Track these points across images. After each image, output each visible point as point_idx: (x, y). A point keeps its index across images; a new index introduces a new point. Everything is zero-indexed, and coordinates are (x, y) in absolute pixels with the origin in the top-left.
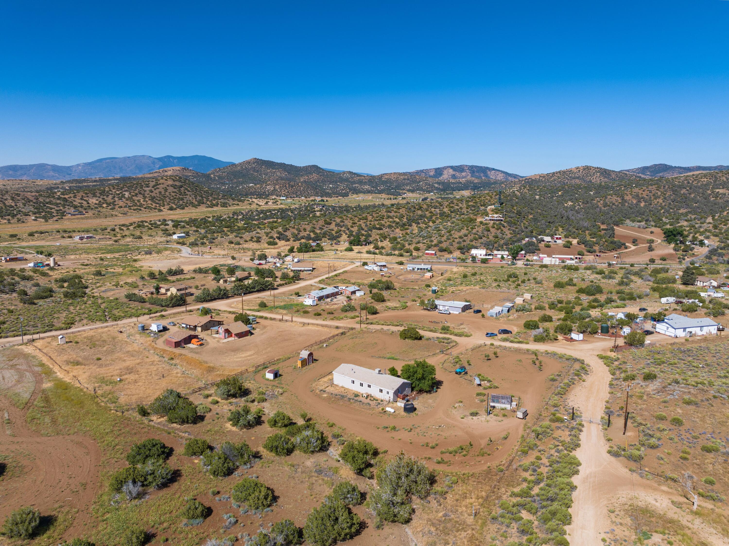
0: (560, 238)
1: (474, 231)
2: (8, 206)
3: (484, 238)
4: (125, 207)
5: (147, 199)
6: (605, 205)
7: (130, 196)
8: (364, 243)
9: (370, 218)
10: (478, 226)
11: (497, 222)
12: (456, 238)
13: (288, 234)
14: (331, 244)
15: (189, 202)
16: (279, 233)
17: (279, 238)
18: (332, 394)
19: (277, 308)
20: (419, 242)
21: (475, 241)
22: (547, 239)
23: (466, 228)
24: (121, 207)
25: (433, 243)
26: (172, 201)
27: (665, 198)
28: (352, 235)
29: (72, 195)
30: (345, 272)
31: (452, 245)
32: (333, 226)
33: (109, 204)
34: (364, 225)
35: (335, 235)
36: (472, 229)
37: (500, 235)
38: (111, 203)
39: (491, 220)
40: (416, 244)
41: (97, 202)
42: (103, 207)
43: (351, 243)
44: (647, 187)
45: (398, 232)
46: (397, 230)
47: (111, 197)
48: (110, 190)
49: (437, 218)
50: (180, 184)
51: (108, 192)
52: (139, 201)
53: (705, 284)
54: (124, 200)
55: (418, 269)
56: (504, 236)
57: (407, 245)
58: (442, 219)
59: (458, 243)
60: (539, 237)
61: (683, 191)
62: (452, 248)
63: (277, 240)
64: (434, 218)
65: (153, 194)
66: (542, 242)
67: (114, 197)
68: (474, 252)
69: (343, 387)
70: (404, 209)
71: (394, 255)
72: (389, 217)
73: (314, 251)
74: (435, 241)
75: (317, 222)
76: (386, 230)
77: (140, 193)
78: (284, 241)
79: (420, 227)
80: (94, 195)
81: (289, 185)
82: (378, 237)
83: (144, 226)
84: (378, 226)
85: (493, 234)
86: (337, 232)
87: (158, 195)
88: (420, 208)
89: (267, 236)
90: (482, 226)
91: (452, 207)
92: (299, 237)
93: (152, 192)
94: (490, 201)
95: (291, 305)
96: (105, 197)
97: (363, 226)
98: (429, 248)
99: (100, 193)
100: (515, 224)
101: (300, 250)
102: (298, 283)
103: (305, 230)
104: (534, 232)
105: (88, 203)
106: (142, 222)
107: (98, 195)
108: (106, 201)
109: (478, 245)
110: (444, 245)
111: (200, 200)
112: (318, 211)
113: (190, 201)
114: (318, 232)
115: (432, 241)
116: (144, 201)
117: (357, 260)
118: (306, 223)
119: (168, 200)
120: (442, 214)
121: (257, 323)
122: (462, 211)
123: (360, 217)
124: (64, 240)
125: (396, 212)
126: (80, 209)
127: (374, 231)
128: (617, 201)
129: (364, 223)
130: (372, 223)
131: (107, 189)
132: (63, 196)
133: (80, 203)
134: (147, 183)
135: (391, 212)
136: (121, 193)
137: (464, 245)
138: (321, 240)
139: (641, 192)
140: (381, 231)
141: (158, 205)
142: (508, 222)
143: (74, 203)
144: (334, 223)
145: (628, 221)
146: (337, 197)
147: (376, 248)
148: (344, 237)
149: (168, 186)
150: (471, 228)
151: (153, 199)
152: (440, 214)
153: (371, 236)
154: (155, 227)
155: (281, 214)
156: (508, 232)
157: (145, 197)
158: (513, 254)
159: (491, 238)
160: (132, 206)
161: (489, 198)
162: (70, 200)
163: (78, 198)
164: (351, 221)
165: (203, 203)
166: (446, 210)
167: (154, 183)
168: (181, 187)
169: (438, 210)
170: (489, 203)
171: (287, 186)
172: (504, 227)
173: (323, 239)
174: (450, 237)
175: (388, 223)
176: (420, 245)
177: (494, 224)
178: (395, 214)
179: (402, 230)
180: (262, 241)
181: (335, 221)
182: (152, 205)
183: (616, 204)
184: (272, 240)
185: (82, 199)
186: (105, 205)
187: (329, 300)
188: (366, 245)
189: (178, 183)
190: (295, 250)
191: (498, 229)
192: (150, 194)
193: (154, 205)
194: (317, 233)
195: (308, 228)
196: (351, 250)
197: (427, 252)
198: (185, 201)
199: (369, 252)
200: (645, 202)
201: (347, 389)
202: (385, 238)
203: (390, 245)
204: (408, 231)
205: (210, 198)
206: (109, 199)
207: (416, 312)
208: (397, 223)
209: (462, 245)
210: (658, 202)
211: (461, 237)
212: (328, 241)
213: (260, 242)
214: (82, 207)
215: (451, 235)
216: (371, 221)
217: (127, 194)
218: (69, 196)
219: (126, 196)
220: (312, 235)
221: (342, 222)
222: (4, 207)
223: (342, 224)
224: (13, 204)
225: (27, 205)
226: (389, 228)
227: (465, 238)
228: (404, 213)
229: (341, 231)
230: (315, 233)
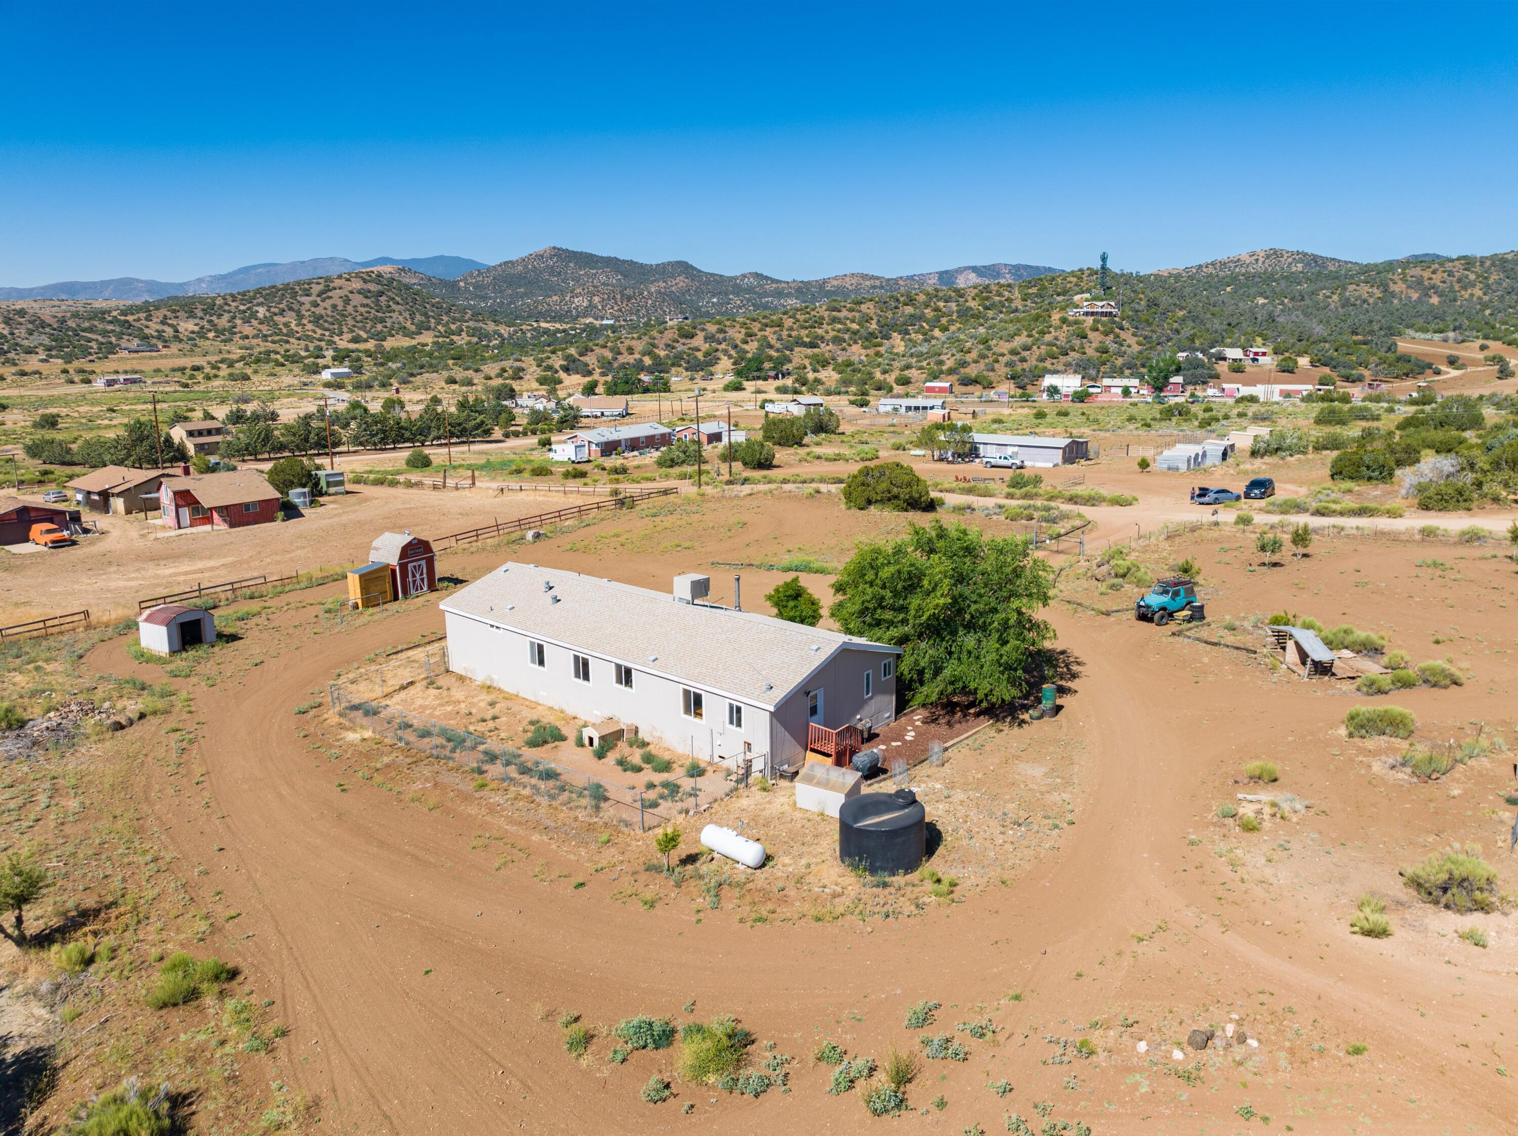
0: (1264, 354)
1: (1048, 338)
3: (1072, 354)
4: (256, 336)
5: (305, 321)
6: (1346, 303)
7: (268, 314)
8: (772, 373)
9: (788, 322)
10: (1056, 329)
11: (1104, 319)
12: (1003, 355)
13: (590, 359)
14: (692, 379)
15: (396, 326)
16: (568, 358)
17: (566, 369)
19: (459, 467)
20: (908, 367)
21: (1050, 360)
22: (1233, 354)
23: (1026, 333)
24: (247, 337)
25: (944, 368)
26: (360, 324)
27: (1488, 286)
28: (743, 358)
29: (142, 315)
30: (711, 416)
31: (993, 370)
32: (698, 341)
33: (219, 332)
34: (775, 336)
35: (703, 359)
36: (1043, 333)
37: (1113, 347)
38: (225, 330)
39: (1087, 314)
40: (902, 370)
41: (196, 329)
42: (208, 339)
43: (739, 373)
45: (857, 352)
46: (856, 348)
47: (226, 316)
48: (226, 304)
49: (953, 320)
50: (380, 287)
51: (221, 307)
52: (286, 325)
54: (254, 322)
55: (909, 408)
56: (1123, 349)
57: (878, 374)
58: (964, 323)
59: (1007, 364)
60: (1213, 351)
62: (992, 376)
63: (562, 375)
64: (944, 321)
65: (318, 311)
66: (1221, 362)
67: (234, 317)
68: (1049, 382)
70: (871, 305)
71: (847, 392)
72: (834, 320)
73: (646, 391)
74: (948, 362)
75: (661, 333)
76: (828, 348)
77: (291, 309)
78: (578, 376)
79: (910, 340)
80: (191, 315)
81: (622, 296)
82: (807, 362)
83: (268, 361)
84: (807, 340)
85: (1094, 345)
86: (707, 354)
87: (329, 312)
88: (911, 301)
89: (539, 366)
90: (1066, 328)
91: (987, 298)
92: (616, 365)
93: (316, 305)
94: (1076, 285)
96: (214, 318)
97: (772, 340)
98: (935, 377)
99: (203, 310)
100: (1149, 324)
101: (612, 390)
103: (631, 350)
104: (1198, 339)
105: (177, 331)
106: (268, 353)
107: (200, 314)
108: (215, 325)
109: (1060, 367)
110: (972, 371)
111: (422, 322)
113: (399, 323)
114: (662, 353)
115: (941, 363)
116: (297, 325)
117: (750, 403)
119: (351, 322)
120: (965, 314)
121: (348, 492)
122: (1013, 305)
124: (73, 386)
125: (851, 310)
126: (154, 341)
127: (797, 349)
128: (1371, 295)
129: (775, 333)
130: (794, 334)
131: (219, 302)
132: (123, 318)
133: (157, 331)
134: (307, 286)
135: (839, 311)
136: (249, 309)
137: (1023, 370)
138: (668, 371)
139: (1426, 274)
140: (816, 350)
141: (327, 333)
142: (1131, 319)
143: (146, 331)
144: (701, 335)
145: (1411, 332)
147: (802, 382)
148: (725, 363)
149: (352, 292)
150: (1038, 333)
151: (317, 320)
152: (958, 312)
153: (790, 361)
154: (292, 362)
155: (588, 336)
156: (1131, 340)
157: (300, 317)
158: (1152, 384)
159: (1091, 352)
160: (271, 335)
161: (1074, 280)
162: (137, 324)
163: (155, 320)
164: (743, 331)
165: (428, 329)
166: (972, 304)
167: (321, 287)
168: (381, 294)
169: (953, 306)
170: (1077, 289)
171: (618, 297)
172: (1122, 328)
173: (673, 369)
174: (986, 352)
175: (832, 334)
176: (913, 373)
177: (1096, 321)
178: (850, 315)
179: (865, 348)
180: (527, 377)
181: (703, 330)
182: (315, 332)
183: (1371, 301)
184: (550, 374)
185: (163, 323)
186: (211, 335)
187: (636, 454)
188: (776, 377)
189: (373, 287)
190: (600, 389)
191: (1106, 334)
192: (313, 309)
193: (319, 331)
194: (659, 357)
195: (639, 346)
196: (738, 388)
197: (928, 384)
198: (388, 325)
199: (781, 390)
200: (1440, 296)
202: (825, 364)
203: (836, 376)
204: (882, 350)
205: (445, 318)
206: (223, 322)
208: (855, 333)
209: (1019, 367)
210: (1472, 295)
211: (1014, 352)
212: (685, 373)
213: (521, 378)
214: (159, 337)
215: (989, 348)
216: (791, 329)
217: (262, 312)
218: (135, 317)
219: (260, 315)
220: (647, 361)
221: (721, 331)
223: (721, 336)
225: (36, 334)
226: (833, 343)
227: (1025, 354)
228: (871, 312)
229: (717, 350)
230: (655, 357)
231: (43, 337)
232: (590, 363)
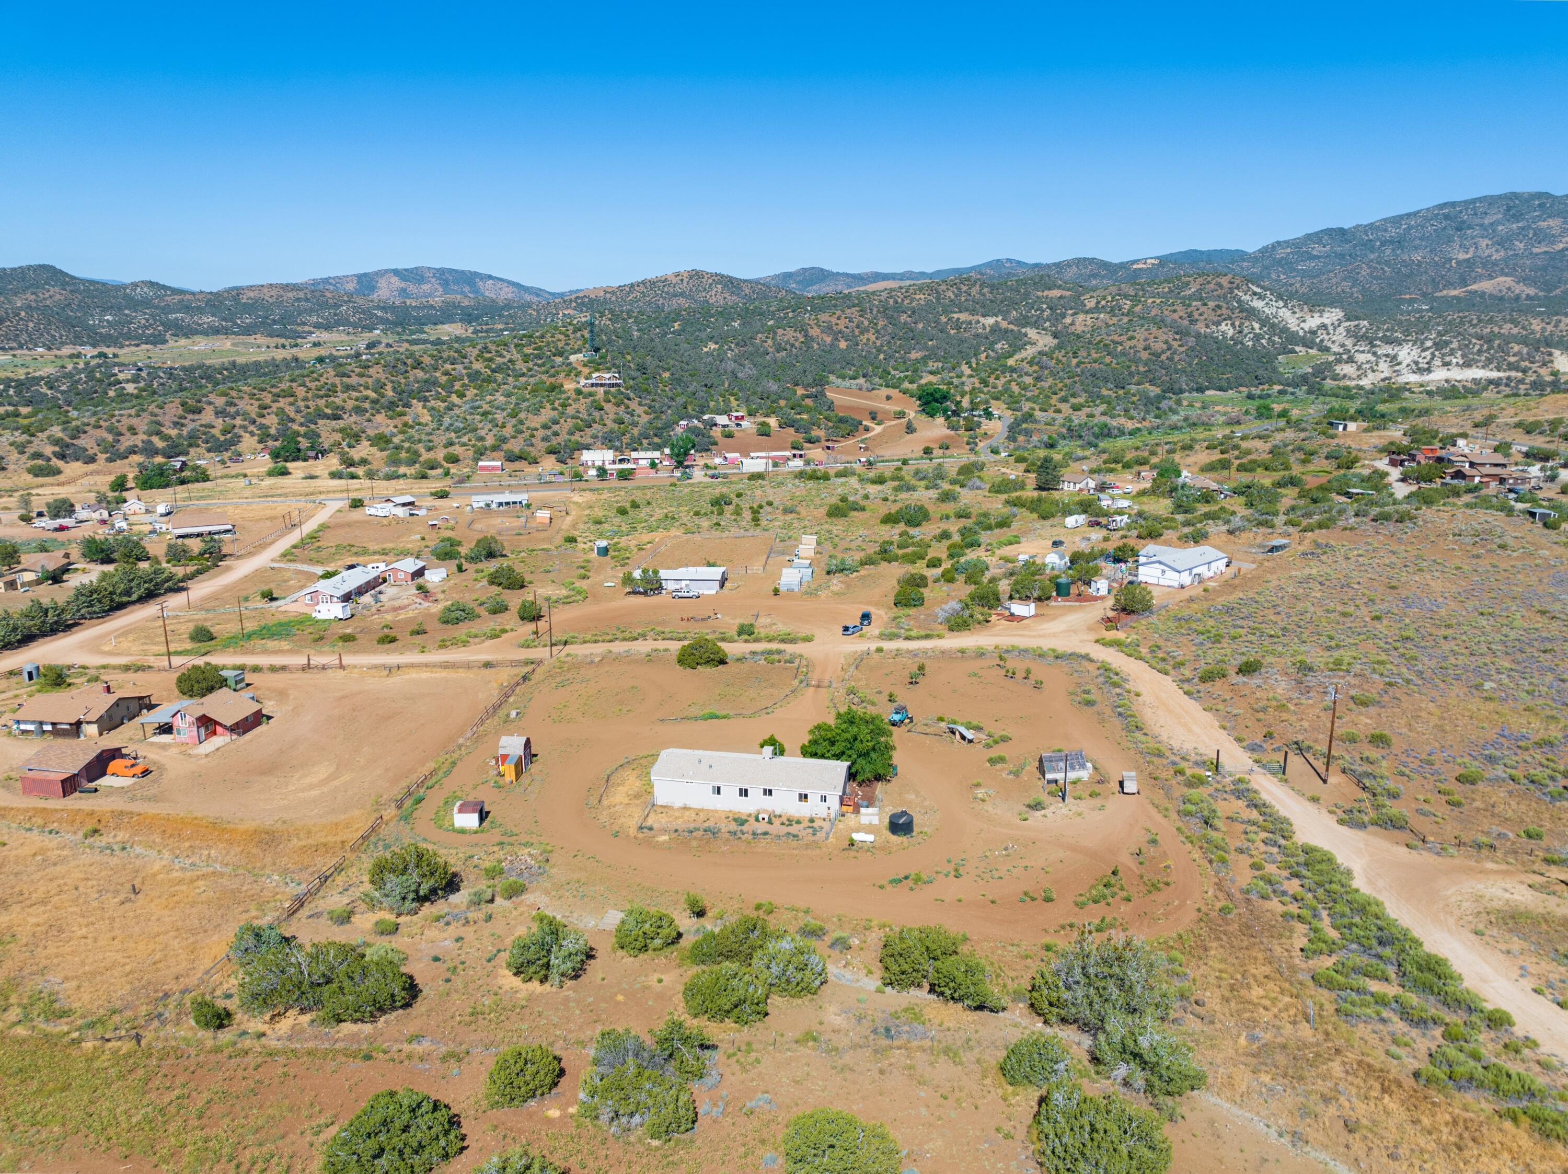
0: (743, 418)
1: (570, 411)
3: (595, 426)
6: (778, 348)
8: (313, 454)
9: (301, 391)
10: (574, 400)
11: (613, 390)
12: (536, 430)
13: (86, 442)
14: (223, 462)
16: (56, 442)
17: (62, 457)
18: (676, 831)
19: (249, 636)
20: (451, 444)
21: (578, 434)
22: (722, 420)
23: (548, 406)
25: (487, 444)
27: (878, 332)
28: (269, 435)
30: (323, 527)
31: (532, 445)
32: (208, 416)
34: (292, 408)
35: (222, 438)
36: (564, 406)
37: (627, 418)
39: (597, 385)
40: (445, 447)
43: (276, 455)
44: (843, 311)
45: (383, 423)
46: (380, 418)
49: (464, 385)
53: (1078, 486)
55: (500, 504)
56: (636, 418)
57: (422, 451)
58: (480, 387)
59: (543, 439)
60: (705, 417)
61: (904, 318)
62: (533, 452)
63: (57, 462)
64: (457, 386)
66: (715, 428)
68: (587, 456)
69: (685, 808)
70: (379, 368)
71: (405, 475)
72: (348, 388)
73: (183, 481)
74: (488, 437)
76: (353, 419)
78: (79, 464)
79: (433, 409)
82: (338, 437)
84: (328, 411)
85: (612, 416)
86: (225, 432)
88: (418, 365)
90: (583, 401)
91: (491, 360)
94: (567, 344)
95: (281, 624)
97: (290, 411)
98: (482, 454)
100: (647, 392)
101: (147, 484)
102: (229, 569)
103: (132, 430)
104: (689, 407)
109: (590, 441)
110: (515, 446)
112: (128, 381)
114: (173, 432)
115: (481, 439)
117: (331, 496)
118: (133, 412)
120: (474, 376)
121: (248, 685)
122: (517, 367)
123: (274, 390)
125: (361, 375)
127: (321, 422)
128: (796, 339)
129: (291, 404)
130: (311, 404)
135: (349, 377)
137: (559, 444)
138: (187, 454)
139: (833, 320)
140: (342, 423)
142: (633, 389)
144: (209, 410)
145: (833, 379)
146: (137, 345)
147: (350, 463)
148: (248, 442)
150: (560, 405)
152: (468, 375)
153: (320, 436)
156: (640, 410)
158: (678, 455)
159: (611, 425)
164: (256, 404)
166: (477, 366)
169: (460, 368)
170: (568, 348)
172: (629, 399)
173: (192, 451)
175: (351, 403)
176: (457, 450)
177: (606, 393)
178: (362, 381)
179: (391, 418)
180: (11, 467)
181: (210, 403)
183: (797, 344)
184: (40, 462)
187: (367, 599)
188: (316, 458)
190: (131, 484)
191: (618, 405)
194: (170, 437)
195: (142, 424)
196: (285, 473)
197: (480, 464)
199: (335, 475)
200: (847, 340)
201: (702, 810)
202: (357, 437)
203: (380, 454)
204: (409, 419)
207: (614, 604)
208: (375, 402)
209: (554, 443)
210: (869, 340)
211: (545, 427)
212: (210, 455)
215: (521, 423)
216: (305, 399)
220: (159, 444)
223: (232, 410)
226: (356, 413)
227: (556, 428)
228: (382, 377)
229: (234, 426)
230: (166, 438)
232: (88, 447)
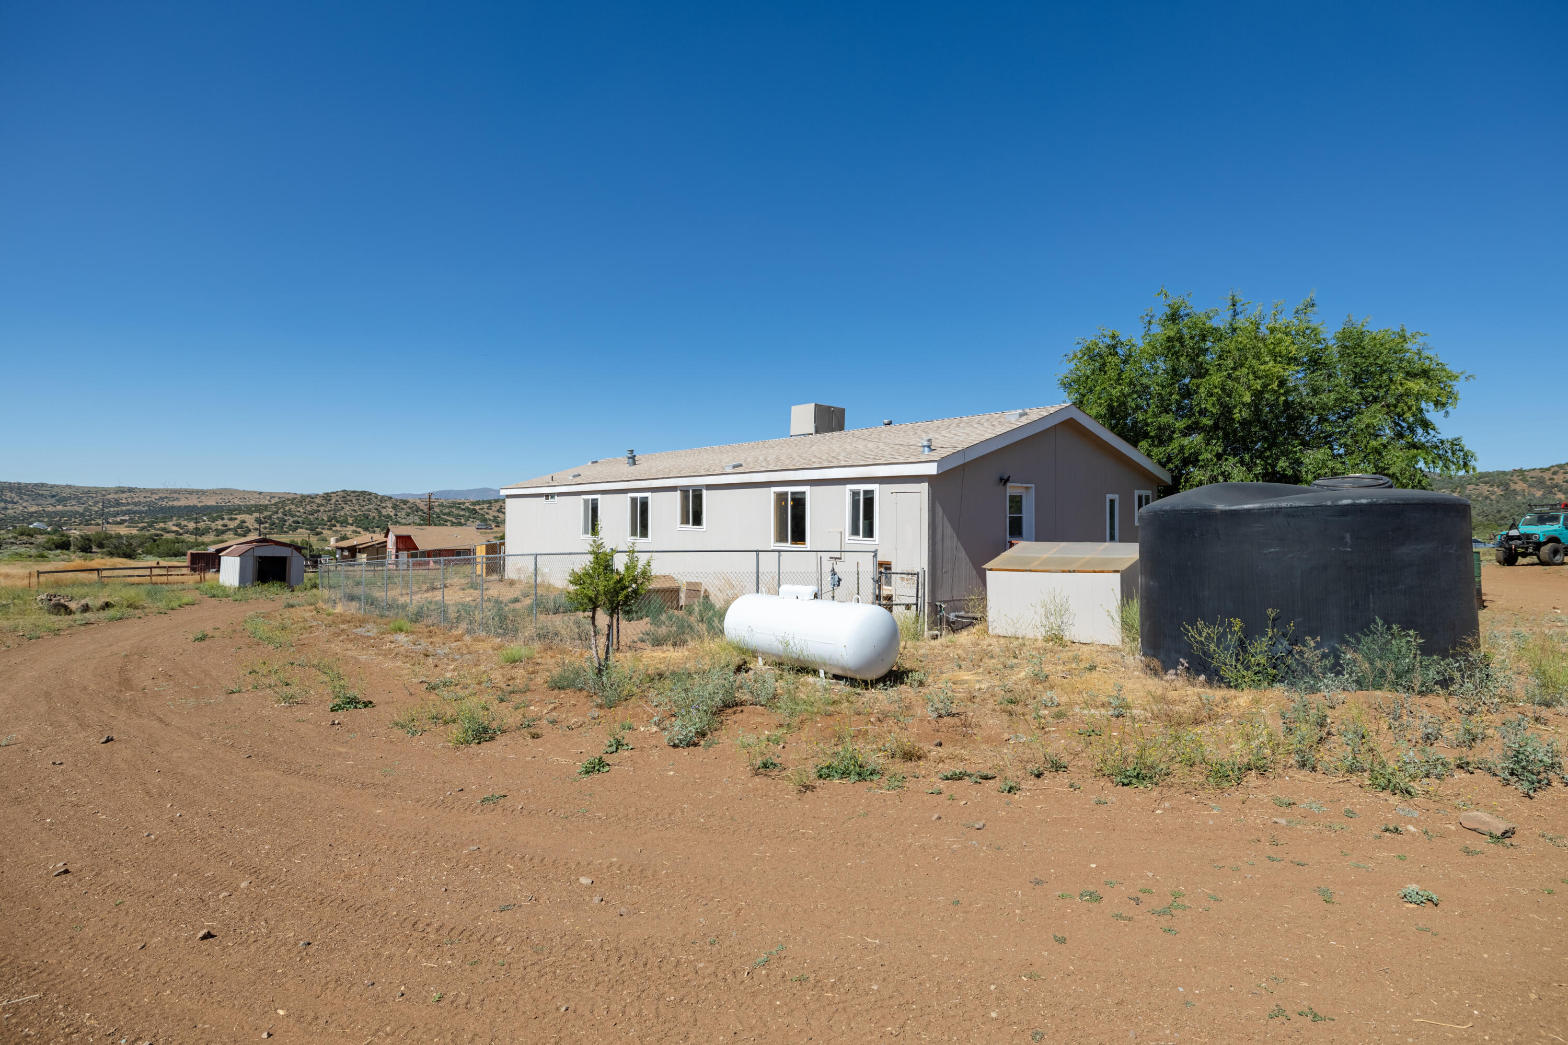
2: (384, 516)
29: (485, 506)
132: (472, 507)
133: (494, 517)
143: (487, 516)
162: (481, 512)
163: (494, 509)
218: (481, 507)
222: (377, 518)
224: (392, 514)
225: (411, 515)
231: (416, 517)
